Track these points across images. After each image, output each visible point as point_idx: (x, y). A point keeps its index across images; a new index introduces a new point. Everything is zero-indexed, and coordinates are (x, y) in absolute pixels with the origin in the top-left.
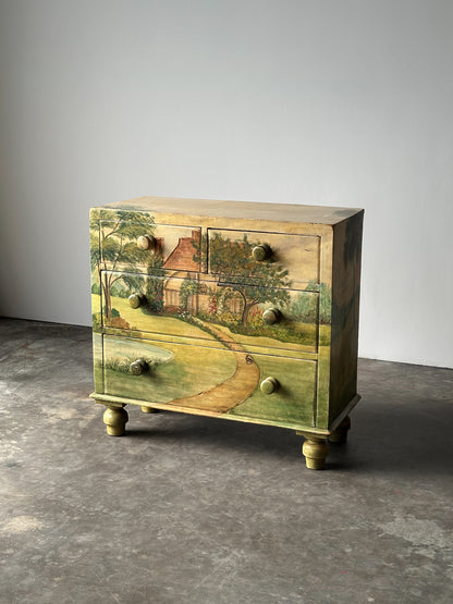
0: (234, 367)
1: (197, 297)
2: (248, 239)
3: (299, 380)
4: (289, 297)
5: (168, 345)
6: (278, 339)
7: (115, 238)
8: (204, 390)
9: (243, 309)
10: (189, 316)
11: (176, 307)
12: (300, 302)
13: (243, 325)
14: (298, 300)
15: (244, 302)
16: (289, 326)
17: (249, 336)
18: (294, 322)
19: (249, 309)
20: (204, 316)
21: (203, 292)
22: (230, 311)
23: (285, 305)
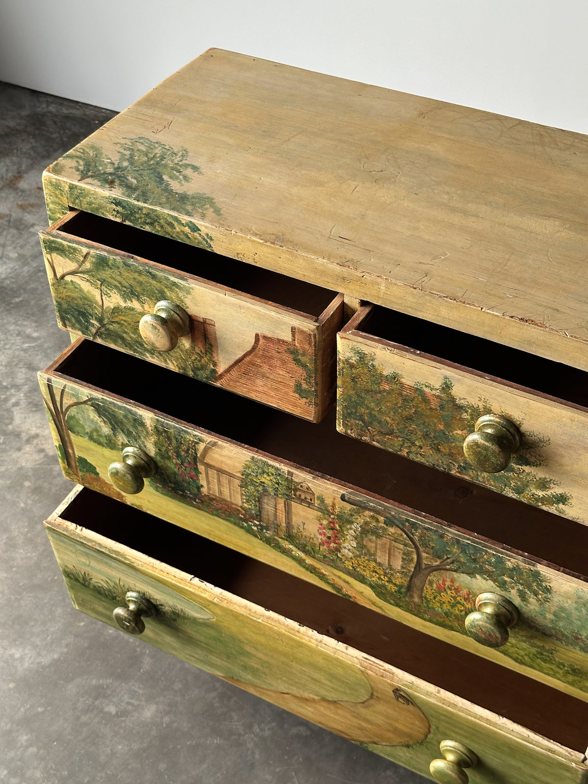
1: (288, 506)
6: (504, 654)
9: (413, 570)
10: (268, 534)
11: (234, 506)
12: (581, 611)
13: (412, 597)
14: (574, 604)
15: (415, 557)
16: (538, 643)
17: (425, 620)
18: (555, 641)
19: (429, 574)
20: (306, 546)
21: (302, 500)
22: (375, 561)
23: (534, 601)
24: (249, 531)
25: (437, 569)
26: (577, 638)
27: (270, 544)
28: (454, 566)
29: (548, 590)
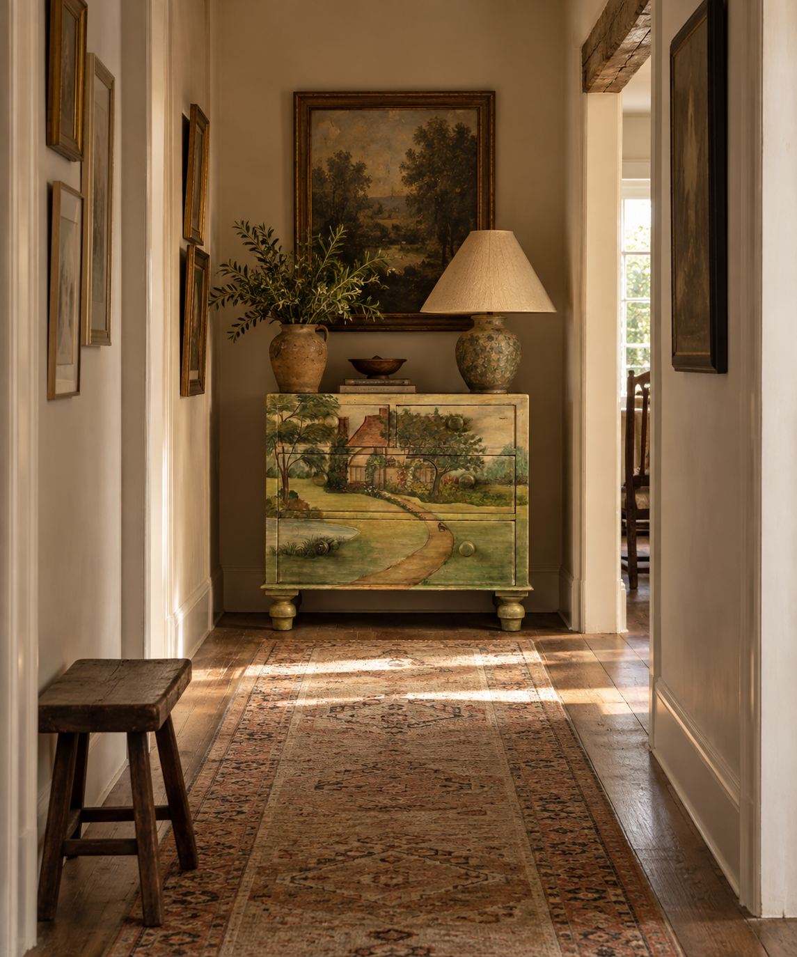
0: (426, 537)
1: (385, 472)
2: (440, 413)
3: (497, 542)
4: (483, 463)
5: (353, 522)
6: (472, 504)
7: (295, 420)
8: (394, 563)
9: (434, 479)
10: (375, 491)
11: (361, 483)
12: (495, 466)
13: (435, 493)
14: (493, 464)
15: (435, 472)
16: (484, 490)
17: (441, 504)
18: (489, 485)
19: (441, 478)
20: (392, 489)
21: (391, 465)
22: (420, 482)
23: (479, 470)
24: (368, 494)
25: (445, 472)
26: (496, 480)
27: (376, 497)
28: (450, 469)
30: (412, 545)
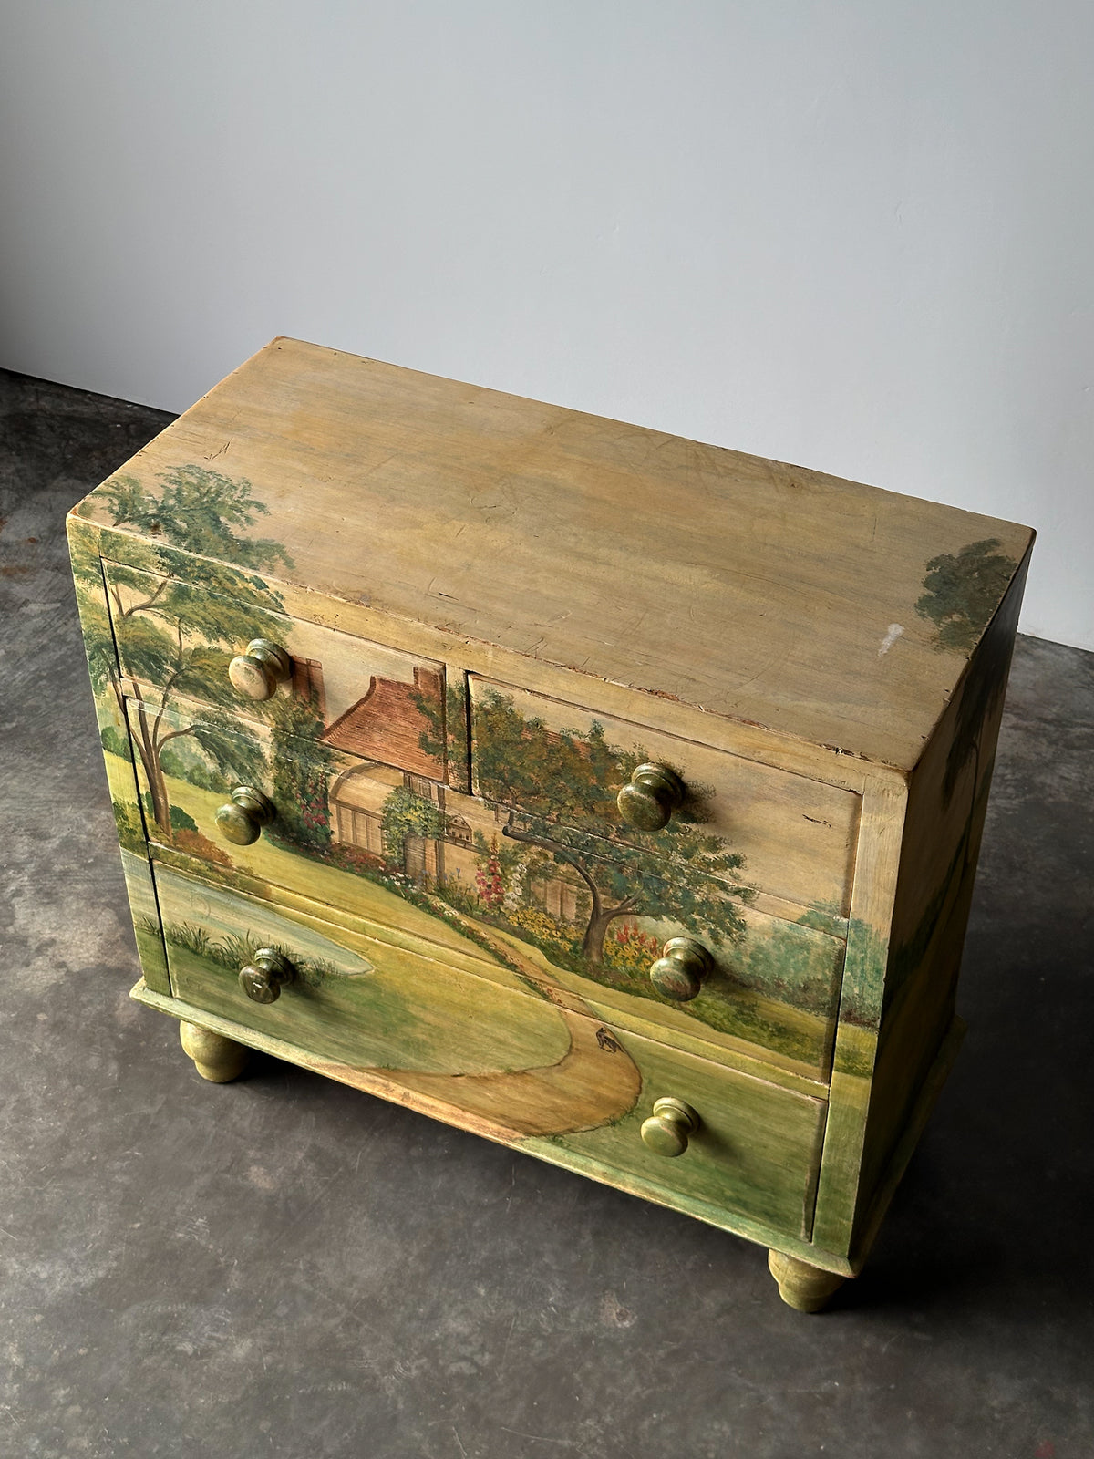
0: (560, 1045)
1: (439, 849)
2: (605, 737)
4: (740, 925)
5: (355, 938)
6: (700, 1019)
7: (157, 621)
8: (470, 1071)
9: (589, 918)
10: (415, 889)
11: (372, 856)
12: (779, 949)
13: (589, 955)
14: (771, 941)
15: (591, 900)
16: (738, 999)
17: (607, 986)
18: (755, 993)
19: (608, 922)
20: (461, 900)
21: (456, 838)
22: (545, 911)
23: (726, 941)
24: (391, 888)
25: (618, 913)
26: (778, 985)
27: (416, 905)
28: (636, 908)
29: (742, 926)
30: (521, 1050)
